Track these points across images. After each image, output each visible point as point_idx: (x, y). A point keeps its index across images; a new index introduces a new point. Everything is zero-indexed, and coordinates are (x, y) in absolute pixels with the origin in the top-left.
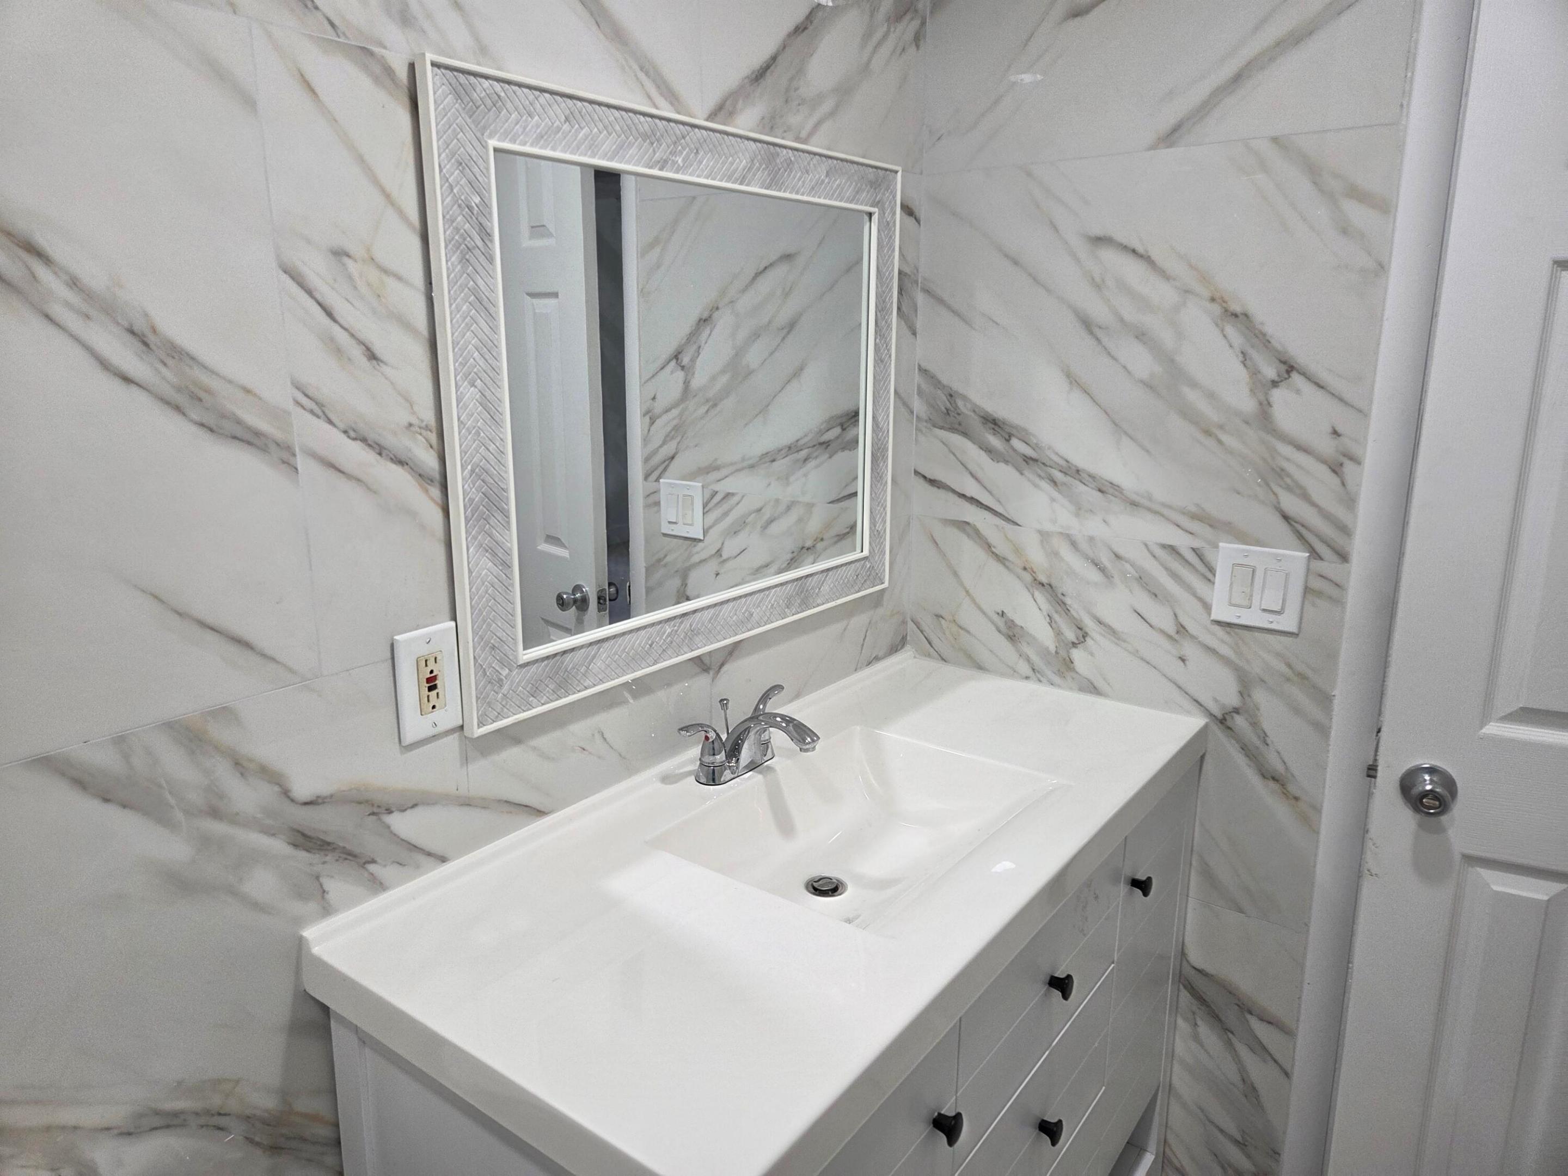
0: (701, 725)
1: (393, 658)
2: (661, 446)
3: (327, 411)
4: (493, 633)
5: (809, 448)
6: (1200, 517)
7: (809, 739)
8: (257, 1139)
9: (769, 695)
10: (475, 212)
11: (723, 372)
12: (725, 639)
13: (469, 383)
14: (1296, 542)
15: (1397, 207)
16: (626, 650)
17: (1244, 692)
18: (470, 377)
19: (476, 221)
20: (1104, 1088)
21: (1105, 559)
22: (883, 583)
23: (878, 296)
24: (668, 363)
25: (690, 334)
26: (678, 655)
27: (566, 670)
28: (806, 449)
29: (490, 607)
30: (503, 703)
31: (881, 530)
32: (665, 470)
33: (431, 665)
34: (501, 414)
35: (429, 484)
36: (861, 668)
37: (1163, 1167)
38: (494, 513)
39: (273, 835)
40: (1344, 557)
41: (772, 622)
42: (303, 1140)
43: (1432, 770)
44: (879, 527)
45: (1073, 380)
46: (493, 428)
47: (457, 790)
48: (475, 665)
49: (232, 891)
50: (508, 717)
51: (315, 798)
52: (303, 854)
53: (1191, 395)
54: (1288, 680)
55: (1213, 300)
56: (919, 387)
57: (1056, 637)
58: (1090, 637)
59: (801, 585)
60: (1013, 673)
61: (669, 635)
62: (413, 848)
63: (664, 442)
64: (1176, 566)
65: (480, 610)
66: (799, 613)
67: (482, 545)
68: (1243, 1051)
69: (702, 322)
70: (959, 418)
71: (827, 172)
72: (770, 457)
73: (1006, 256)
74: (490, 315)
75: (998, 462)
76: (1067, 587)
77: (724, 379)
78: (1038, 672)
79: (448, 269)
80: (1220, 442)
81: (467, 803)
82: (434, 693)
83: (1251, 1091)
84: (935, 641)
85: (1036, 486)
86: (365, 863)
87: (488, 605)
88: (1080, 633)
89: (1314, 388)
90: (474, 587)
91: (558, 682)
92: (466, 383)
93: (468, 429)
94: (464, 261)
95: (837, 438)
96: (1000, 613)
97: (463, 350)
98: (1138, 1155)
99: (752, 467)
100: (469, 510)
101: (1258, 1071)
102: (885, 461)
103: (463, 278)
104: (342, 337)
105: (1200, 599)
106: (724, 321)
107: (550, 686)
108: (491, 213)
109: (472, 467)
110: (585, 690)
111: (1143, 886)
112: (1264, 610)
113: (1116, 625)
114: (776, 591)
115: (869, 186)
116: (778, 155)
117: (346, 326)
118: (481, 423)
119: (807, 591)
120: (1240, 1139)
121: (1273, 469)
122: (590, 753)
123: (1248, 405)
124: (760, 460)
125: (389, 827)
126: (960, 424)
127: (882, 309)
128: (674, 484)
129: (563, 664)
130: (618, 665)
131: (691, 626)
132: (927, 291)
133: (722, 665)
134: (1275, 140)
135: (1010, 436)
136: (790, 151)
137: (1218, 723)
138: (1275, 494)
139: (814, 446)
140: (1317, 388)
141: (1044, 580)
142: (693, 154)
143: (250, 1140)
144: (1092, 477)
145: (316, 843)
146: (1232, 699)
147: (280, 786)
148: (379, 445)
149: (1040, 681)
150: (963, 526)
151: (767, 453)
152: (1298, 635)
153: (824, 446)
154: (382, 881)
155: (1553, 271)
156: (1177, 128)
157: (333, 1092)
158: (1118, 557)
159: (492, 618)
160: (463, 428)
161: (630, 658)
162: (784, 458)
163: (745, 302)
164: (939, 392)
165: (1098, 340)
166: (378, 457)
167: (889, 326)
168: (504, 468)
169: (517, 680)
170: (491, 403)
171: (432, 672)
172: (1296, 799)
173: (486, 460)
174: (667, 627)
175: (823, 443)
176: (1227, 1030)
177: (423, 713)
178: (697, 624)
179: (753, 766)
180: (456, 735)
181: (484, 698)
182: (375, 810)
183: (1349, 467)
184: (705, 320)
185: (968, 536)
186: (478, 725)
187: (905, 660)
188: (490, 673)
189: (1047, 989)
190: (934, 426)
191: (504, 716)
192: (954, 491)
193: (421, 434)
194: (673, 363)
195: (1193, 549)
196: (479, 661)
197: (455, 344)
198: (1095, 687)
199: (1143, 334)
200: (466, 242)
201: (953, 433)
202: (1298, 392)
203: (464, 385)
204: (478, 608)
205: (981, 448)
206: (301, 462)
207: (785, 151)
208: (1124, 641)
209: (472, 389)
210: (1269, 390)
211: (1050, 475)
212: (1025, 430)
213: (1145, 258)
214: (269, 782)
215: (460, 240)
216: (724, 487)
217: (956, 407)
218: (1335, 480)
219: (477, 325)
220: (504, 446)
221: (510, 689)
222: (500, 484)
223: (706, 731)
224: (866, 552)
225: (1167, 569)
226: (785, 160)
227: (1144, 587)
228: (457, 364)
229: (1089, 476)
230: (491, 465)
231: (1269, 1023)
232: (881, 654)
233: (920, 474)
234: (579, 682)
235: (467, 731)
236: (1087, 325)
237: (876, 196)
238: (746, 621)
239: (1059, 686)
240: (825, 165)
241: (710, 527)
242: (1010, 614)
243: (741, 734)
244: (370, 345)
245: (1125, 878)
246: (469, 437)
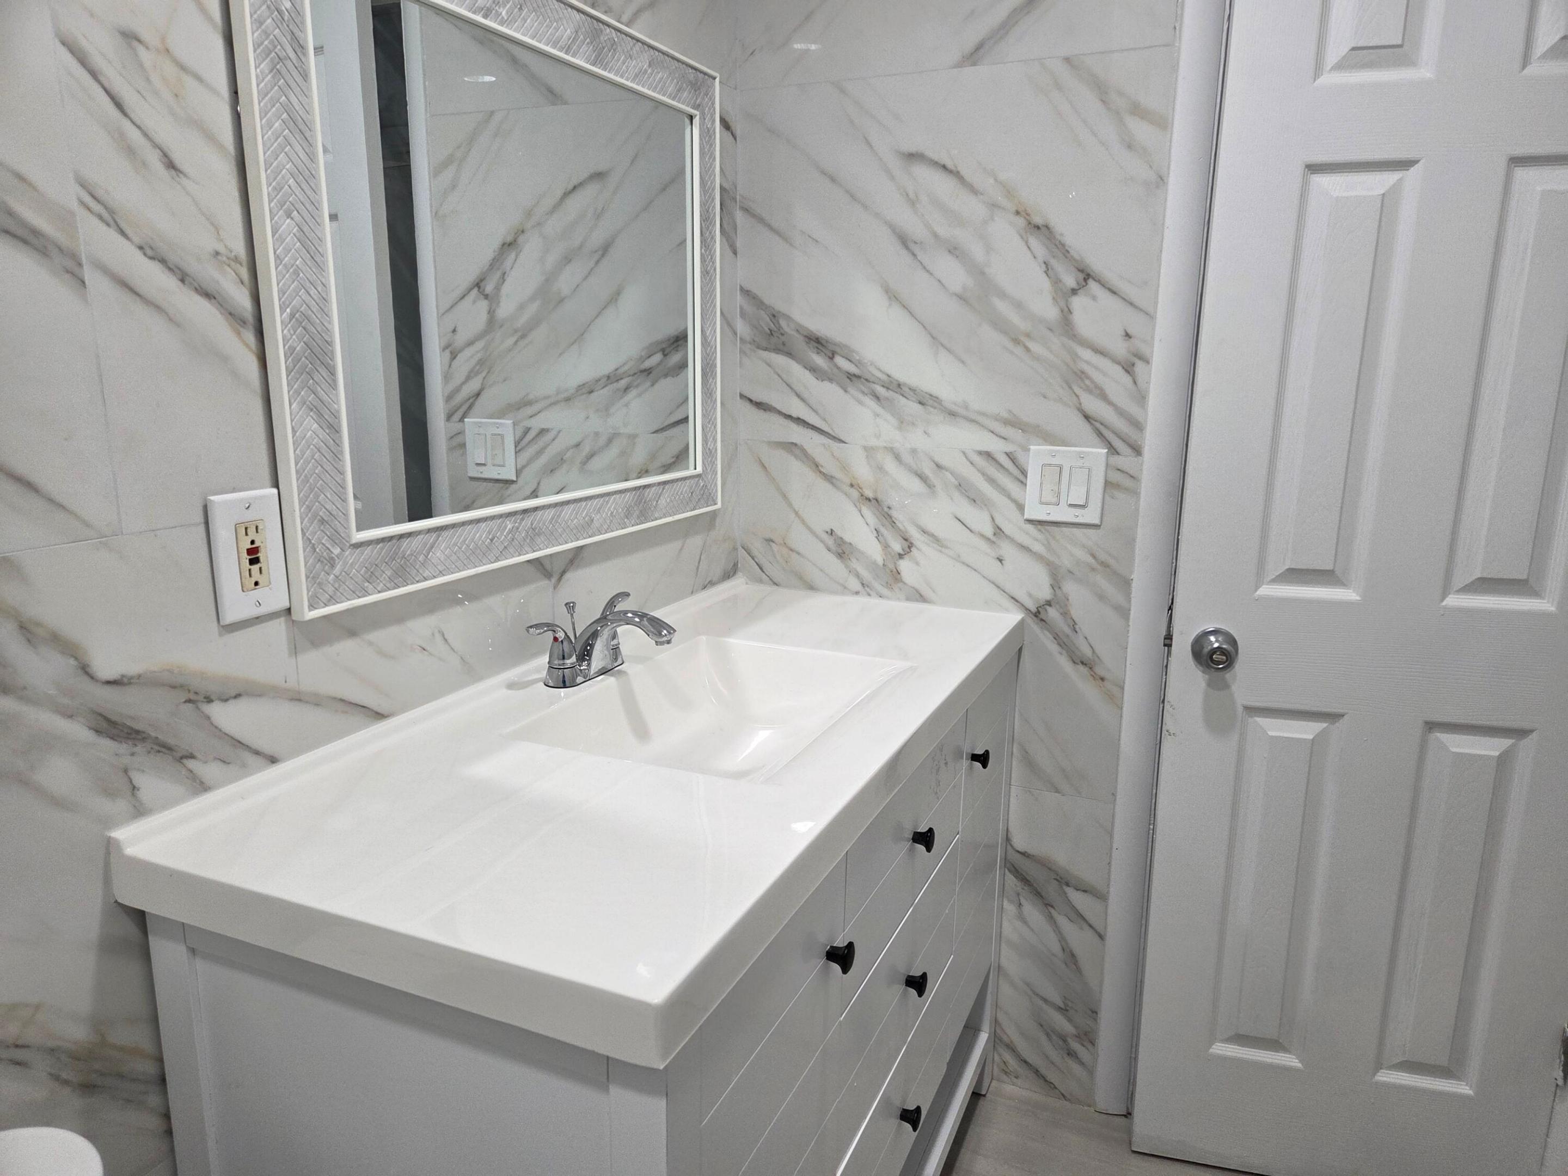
0: (548, 625)
1: (207, 523)
2: (464, 383)
3: (116, 217)
4: (322, 505)
5: (629, 376)
6: (1012, 422)
7: (665, 632)
8: (64, 1075)
9: (613, 602)
10: (286, 18)
11: (532, 299)
12: (566, 543)
13: (285, 212)
14: (1096, 440)
15: (1173, 124)
16: (466, 542)
17: (1056, 585)
18: (286, 206)
19: (287, 28)
20: (952, 956)
21: (928, 470)
22: (716, 504)
23: (703, 204)
24: (469, 292)
25: (493, 260)
26: (520, 555)
27: (403, 557)
28: (626, 377)
29: (316, 474)
30: (337, 585)
31: (713, 448)
32: (470, 408)
33: (252, 535)
34: (323, 256)
35: (242, 326)
36: (697, 591)
37: (994, 1046)
38: (317, 368)
39: (71, 717)
40: (1137, 450)
41: (613, 531)
42: (121, 1076)
43: (1215, 632)
44: (710, 445)
45: (893, 296)
46: (314, 270)
47: (286, 682)
48: (303, 538)
49: (24, 782)
50: (342, 602)
51: (119, 677)
52: (106, 743)
53: (1002, 307)
54: (1093, 569)
55: (1018, 213)
56: (741, 308)
57: (883, 550)
58: (916, 547)
59: (639, 496)
60: (844, 589)
61: (510, 531)
62: (239, 744)
63: (468, 378)
64: (992, 471)
65: (306, 476)
66: (638, 524)
67: (305, 403)
68: (1062, 921)
69: (506, 246)
70: (783, 338)
71: (649, 62)
72: (587, 389)
73: (824, 173)
74: (306, 139)
75: (822, 381)
76: (893, 499)
77: (534, 307)
78: (868, 586)
79: (257, 76)
80: (1028, 349)
81: (297, 698)
82: (255, 568)
83: (1071, 958)
84: (767, 566)
85: (860, 403)
86: (181, 758)
87: (315, 473)
88: (906, 544)
89: (1108, 293)
90: (298, 450)
91: (394, 568)
92: (281, 212)
93: (285, 265)
94: (275, 71)
95: (659, 364)
96: (830, 532)
97: (277, 172)
98: (974, 1035)
99: (567, 400)
100: (290, 359)
101: (1078, 938)
102: (714, 377)
103: (274, 91)
104: (134, 135)
105: (1014, 501)
106: (531, 246)
107: (386, 572)
108: (303, 22)
109: (291, 310)
110: (424, 581)
111: (982, 759)
112: (1071, 505)
113: (940, 534)
114: (615, 499)
115: (689, 87)
116: (602, 31)
117: (138, 123)
118: (300, 262)
119: (645, 502)
120: (1062, 1006)
121: (1075, 373)
122: (431, 654)
123: (1051, 312)
124: (577, 391)
125: (208, 718)
126: (784, 344)
127: (706, 219)
128: (480, 423)
129: (400, 549)
130: (458, 557)
131: (532, 524)
132: (746, 210)
133: (563, 573)
134: (1067, 60)
135: (833, 354)
136: (613, 31)
137: (1033, 617)
138: (1077, 396)
139: (635, 374)
140: (1111, 294)
141: (870, 494)
142: (516, 10)
143: (56, 1078)
144: (913, 390)
145: (122, 731)
146: (1045, 593)
147: (76, 659)
148: (179, 269)
149: (869, 595)
150: (791, 447)
151: (584, 384)
152: (1100, 526)
153: (646, 373)
154: (203, 780)
155: (1304, 173)
156: (979, 47)
157: (155, 1020)
158: (939, 466)
159: (320, 488)
160: (280, 264)
161: (471, 551)
162: (603, 388)
163: (554, 225)
164: (762, 312)
165: (914, 255)
166: (179, 283)
167: (713, 238)
168: (327, 318)
169: (351, 561)
170: (309, 240)
171: (253, 542)
172: (1102, 679)
173: (307, 305)
174: (508, 522)
175: (645, 370)
176: (1048, 905)
177: (245, 589)
178: (539, 522)
179: (604, 672)
180: (282, 619)
181: (313, 578)
182: (193, 697)
183: (1140, 367)
184: (510, 244)
185: (796, 457)
186: (309, 608)
187: (738, 585)
188: (320, 550)
189: (911, 844)
190: (758, 347)
191: (338, 601)
192: (780, 413)
193: (229, 266)
194: (475, 290)
195: (1007, 454)
196: (307, 534)
197: (268, 165)
198: (921, 596)
199: (955, 248)
200: (276, 50)
201: (778, 353)
202: (1094, 298)
203: (279, 214)
204: (304, 474)
205: (806, 368)
206: (89, 274)
207: (608, 30)
208: (947, 547)
209: (288, 221)
210: (1069, 297)
211: (873, 391)
212: (846, 346)
213: (955, 174)
214: (63, 653)
215: (270, 46)
216: (537, 424)
217: (780, 328)
218: (1127, 379)
219: (291, 147)
220: (327, 292)
221: (343, 570)
222: (323, 335)
223: (554, 631)
224: (699, 469)
225: (983, 474)
226: (609, 39)
227: (963, 493)
228: (270, 189)
229: (910, 389)
230: (312, 311)
231: (1085, 891)
232: (715, 579)
233: (746, 397)
234: (418, 571)
235: (295, 616)
236: (904, 241)
237: (697, 99)
238: (587, 527)
239: (888, 598)
240: (647, 55)
241: (524, 467)
242: (839, 532)
243: (589, 638)
244: (166, 149)
245: (966, 754)
246: (287, 276)
